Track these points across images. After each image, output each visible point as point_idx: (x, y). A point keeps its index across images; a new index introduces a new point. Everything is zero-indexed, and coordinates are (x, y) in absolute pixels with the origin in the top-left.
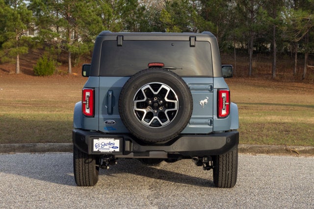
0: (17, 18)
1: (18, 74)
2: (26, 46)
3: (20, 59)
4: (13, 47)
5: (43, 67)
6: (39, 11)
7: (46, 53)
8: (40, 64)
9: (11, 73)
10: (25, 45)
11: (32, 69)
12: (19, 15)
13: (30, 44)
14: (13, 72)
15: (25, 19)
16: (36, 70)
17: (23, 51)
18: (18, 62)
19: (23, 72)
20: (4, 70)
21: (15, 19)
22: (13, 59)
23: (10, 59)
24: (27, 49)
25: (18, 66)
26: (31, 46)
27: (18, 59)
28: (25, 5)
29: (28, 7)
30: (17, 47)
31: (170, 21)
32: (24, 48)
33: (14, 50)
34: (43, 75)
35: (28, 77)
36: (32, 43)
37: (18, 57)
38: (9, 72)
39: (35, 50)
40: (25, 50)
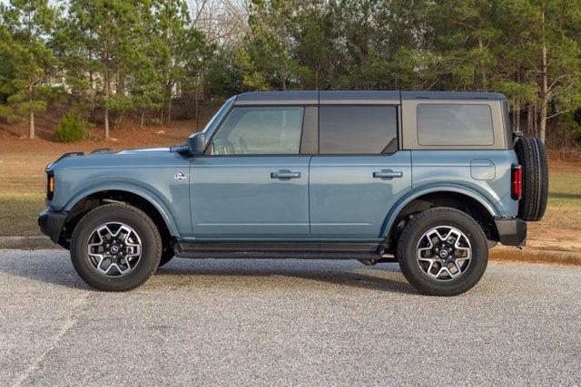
0: (29, 58)
1: (32, 140)
2: (43, 100)
3: (35, 116)
4: (25, 100)
5: (67, 130)
6: (63, 49)
7: (73, 110)
8: (64, 126)
9: (22, 138)
10: (42, 97)
11: (52, 133)
12: (32, 54)
13: (53, 97)
14: (25, 137)
15: (42, 61)
16: (58, 133)
17: (39, 106)
18: (32, 122)
19: (39, 135)
20: (13, 134)
21: (26, 61)
22: (25, 118)
23: (20, 118)
24: (45, 103)
25: (32, 127)
26: (51, 101)
27: (32, 119)
28: (42, 40)
29: (47, 44)
30: (31, 101)
32: (41, 102)
33: (26, 105)
34: (67, 142)
35: (45, 142)
36: (52, 96)
37: (32, 115)
38: (19, 136)
39: (56, 104)
40: (43, 105)
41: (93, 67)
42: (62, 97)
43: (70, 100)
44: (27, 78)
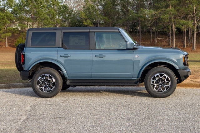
0: (4, 18)
1: (7, 47)
3: (8, 39)
4: (4, 33)
5: (20, 43)
6: (17, 14)
7: (21, 36)
8: (18, 42)
9: (3, 47)
10: (10, 32)
11: (14, 45)
12: (5, 16)
13: (14, 32)
14: (4, 46)
15: (9, 19)
18: (7, 41)
19: (9, 46)
22: (4, 40)
23: (2, 40)
24: (11, 34)
25: (7, 43)
26: (13, 33)
27: (7, 40)
28: (9, 11)
29: (11, 12)
30: (6, 33)
31: (85, 17)
33: (4, 35)
35: (12, 48)
37: (6, 38)
38: (2, 46)
39: (15, 34)
40: (10, 34)
41: (28, 20)
42: (17, 31)
43: (20, 33)
44: (4, 25)
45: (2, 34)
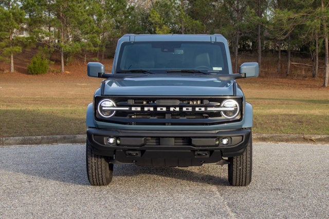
0: (10, 17)
1: (12, 73)
3: (14, 58)
4: (7, 46)
5: (37, 66)
7: (39, 53)
8: (34, 63)
9: (5, 72)
10: (19, 44)
11: (26, 68)
12: (11, 14)
14: (7, 71)
15: (18, 19)
16: (30, 68)
17: (17, 50)
19: (17, 70)
21: (8, 19)
22: (7, 59)
24: (21, 48)
25: (12, 65)
26: (24, 47)
27: (12, 59)
30: (11, 47)
31: (159, 20)
32: (18, 47)
33: (8, 49)
34: (37, 74)
35: (22, 75)
36: (25, 43)
37: (12, 56)
38: (3, 71)
40: (19, 49)
42: (32, 44)
43: (37, 46)
44: (8, 31)
45: (3, 48)
